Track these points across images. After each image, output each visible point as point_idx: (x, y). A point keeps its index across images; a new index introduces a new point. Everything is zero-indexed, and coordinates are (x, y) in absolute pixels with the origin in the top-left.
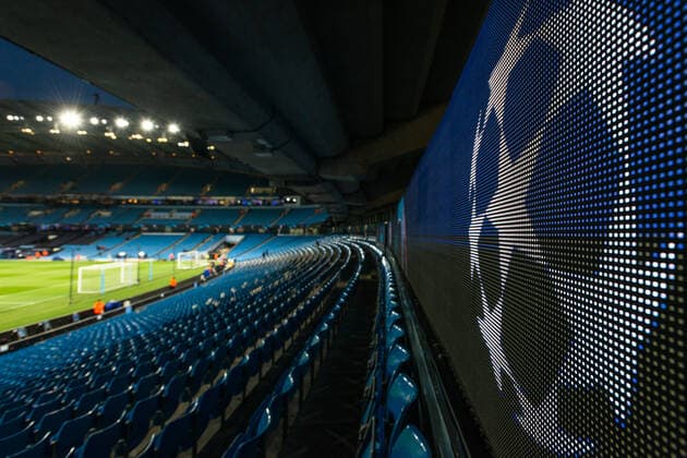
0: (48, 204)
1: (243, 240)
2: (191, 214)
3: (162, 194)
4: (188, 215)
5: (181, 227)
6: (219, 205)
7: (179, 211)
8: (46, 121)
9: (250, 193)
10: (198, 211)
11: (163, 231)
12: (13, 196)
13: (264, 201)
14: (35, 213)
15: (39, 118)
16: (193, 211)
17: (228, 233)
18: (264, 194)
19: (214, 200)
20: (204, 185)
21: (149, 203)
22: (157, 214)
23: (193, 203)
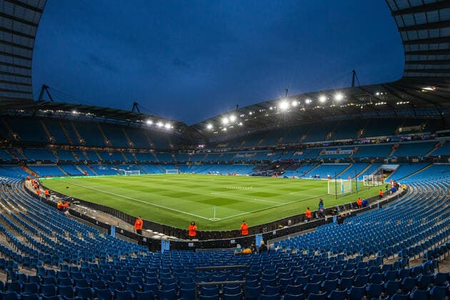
0: (274, 150)
1: (398, 168)
2: (352, 151)
3: (330, 139)
4: (350, 151)
5: (346, 160)
6: (371, 143)
7: (343, 149)
8: (274, 109)
9: (398, 132)
10: (357, 149)
11: (334, 162)
12: (260, 147)
13: (412, 137)
14: (269, 154)
15: (271, 108)
16: (353, 148)
17: (385, 163)
18: (413, 131)
19: (368, 140)
20: (358, 130)
21: (321, 145)
22: (329, 152)
23: (352, 143)
